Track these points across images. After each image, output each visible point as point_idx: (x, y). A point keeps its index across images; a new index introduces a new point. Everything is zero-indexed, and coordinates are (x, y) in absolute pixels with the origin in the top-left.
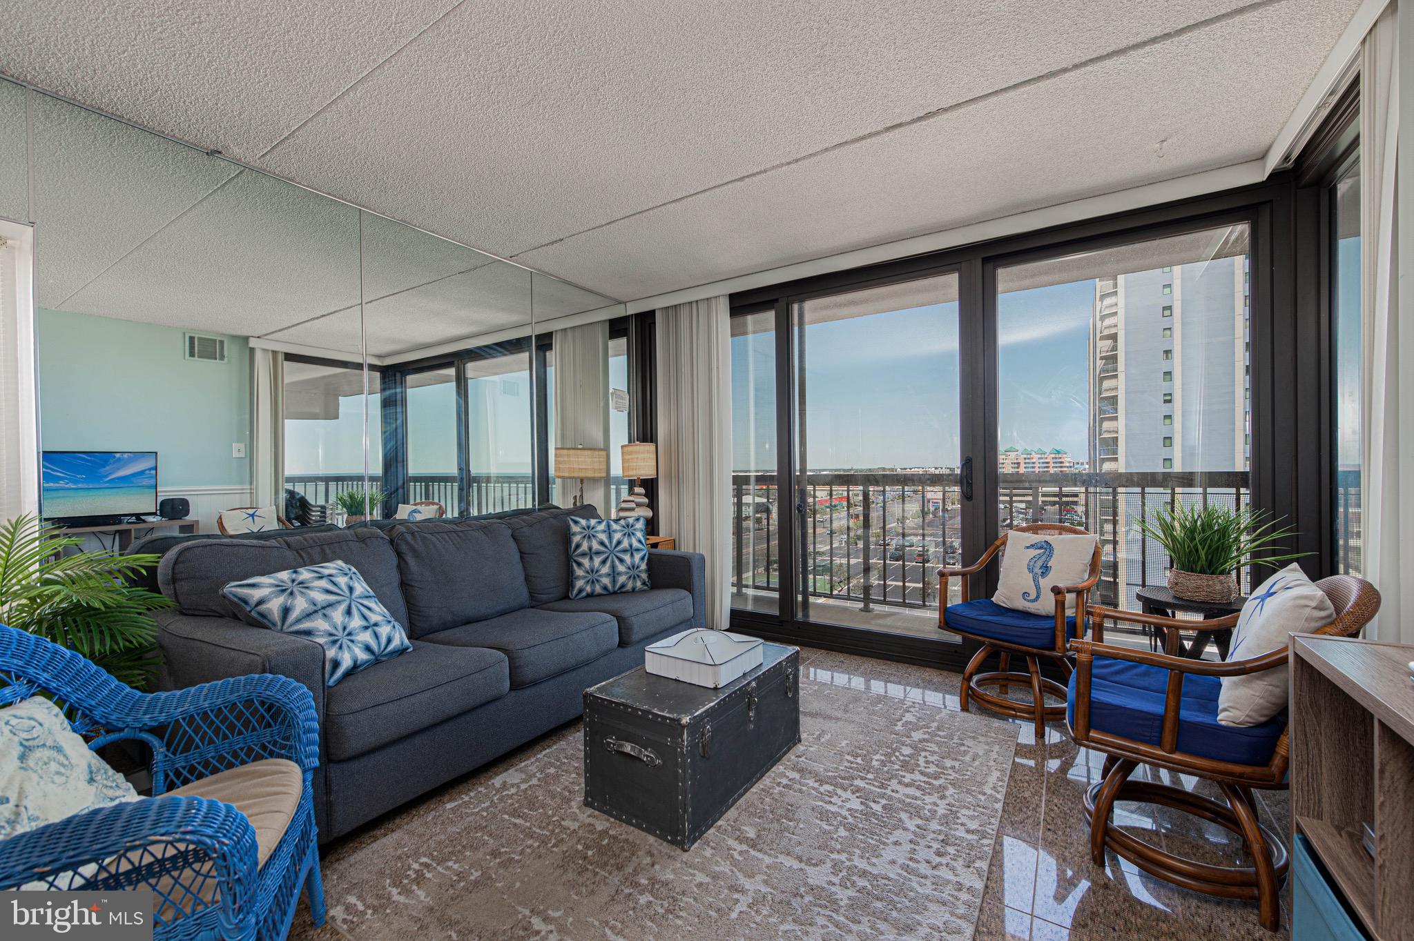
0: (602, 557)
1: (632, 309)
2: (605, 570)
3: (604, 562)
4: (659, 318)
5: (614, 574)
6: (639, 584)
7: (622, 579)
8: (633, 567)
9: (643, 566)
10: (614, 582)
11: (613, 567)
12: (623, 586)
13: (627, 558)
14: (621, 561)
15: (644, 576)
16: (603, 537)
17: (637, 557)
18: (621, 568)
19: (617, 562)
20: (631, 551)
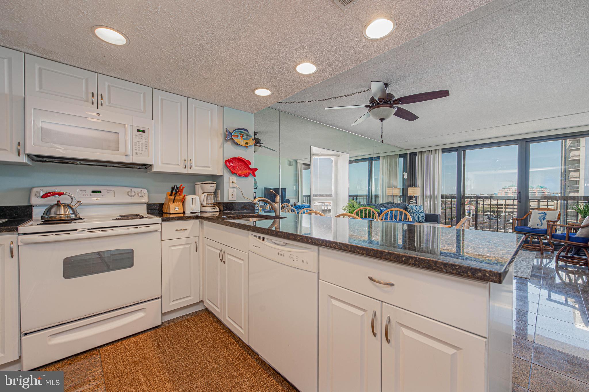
0: (416, 214)
1: (409, 152)
2: (417, 217)
3: (416, 215)
4: (418, 153)
5: (418, 218)
6: (424, 221)
7: (420, 219)
8: (422, 217)
9: (424, 217)
10: (419, 220)
11: (418, 216)
12: (420, 221)
13: (421, 214)
14: (420, 215)
15: (425, 219)
16: (415, 209)
17: (423, 214)
18: (420, 217)
19: (419, 215)
20: (421, 213)
